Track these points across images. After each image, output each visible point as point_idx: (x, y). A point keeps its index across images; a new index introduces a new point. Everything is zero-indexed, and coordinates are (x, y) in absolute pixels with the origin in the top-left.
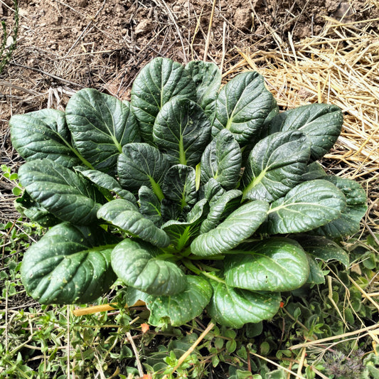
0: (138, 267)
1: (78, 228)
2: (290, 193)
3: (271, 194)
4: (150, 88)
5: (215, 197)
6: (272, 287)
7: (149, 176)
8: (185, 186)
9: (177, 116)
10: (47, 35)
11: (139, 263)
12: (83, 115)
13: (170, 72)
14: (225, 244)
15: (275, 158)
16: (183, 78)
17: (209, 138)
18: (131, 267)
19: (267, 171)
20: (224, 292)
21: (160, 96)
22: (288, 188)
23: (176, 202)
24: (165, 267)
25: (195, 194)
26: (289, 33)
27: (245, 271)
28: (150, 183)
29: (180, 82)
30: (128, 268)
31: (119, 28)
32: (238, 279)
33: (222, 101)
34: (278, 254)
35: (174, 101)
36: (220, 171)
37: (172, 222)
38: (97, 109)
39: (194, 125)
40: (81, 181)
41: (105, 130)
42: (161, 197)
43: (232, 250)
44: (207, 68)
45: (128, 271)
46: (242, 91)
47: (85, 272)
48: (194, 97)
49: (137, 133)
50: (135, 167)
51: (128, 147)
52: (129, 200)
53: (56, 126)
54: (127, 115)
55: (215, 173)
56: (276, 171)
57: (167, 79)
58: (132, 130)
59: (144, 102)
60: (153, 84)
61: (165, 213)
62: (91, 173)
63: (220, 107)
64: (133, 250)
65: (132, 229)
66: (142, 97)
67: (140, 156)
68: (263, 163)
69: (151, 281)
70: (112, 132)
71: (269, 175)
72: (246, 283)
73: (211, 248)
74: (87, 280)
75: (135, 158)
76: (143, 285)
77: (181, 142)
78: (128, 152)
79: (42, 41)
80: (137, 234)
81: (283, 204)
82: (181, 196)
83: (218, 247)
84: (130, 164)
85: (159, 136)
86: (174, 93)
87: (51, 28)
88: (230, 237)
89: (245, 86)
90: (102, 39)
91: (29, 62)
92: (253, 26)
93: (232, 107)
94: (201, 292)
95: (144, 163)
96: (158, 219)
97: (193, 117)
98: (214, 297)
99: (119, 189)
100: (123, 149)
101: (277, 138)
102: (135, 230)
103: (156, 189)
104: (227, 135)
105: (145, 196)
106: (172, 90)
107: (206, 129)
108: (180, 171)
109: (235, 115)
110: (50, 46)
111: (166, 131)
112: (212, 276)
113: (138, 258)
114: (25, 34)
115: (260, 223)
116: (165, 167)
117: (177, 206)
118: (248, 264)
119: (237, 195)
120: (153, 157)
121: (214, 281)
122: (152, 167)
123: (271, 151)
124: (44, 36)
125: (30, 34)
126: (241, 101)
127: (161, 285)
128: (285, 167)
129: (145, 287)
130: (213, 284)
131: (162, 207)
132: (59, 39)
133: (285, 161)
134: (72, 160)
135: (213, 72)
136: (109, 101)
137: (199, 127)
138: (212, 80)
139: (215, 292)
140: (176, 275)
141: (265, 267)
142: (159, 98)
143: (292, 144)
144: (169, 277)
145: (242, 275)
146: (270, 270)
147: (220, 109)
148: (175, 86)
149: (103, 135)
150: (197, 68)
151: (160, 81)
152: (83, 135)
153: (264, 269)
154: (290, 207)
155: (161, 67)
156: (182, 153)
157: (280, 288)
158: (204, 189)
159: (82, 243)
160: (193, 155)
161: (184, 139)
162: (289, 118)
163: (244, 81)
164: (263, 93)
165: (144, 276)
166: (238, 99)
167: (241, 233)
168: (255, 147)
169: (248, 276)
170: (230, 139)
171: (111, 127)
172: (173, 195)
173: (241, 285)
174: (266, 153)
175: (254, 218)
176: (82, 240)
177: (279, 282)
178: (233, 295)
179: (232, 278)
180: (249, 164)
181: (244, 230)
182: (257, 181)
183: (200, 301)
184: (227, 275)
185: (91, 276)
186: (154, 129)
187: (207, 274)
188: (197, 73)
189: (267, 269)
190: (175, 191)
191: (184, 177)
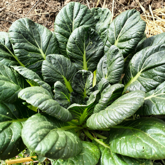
0: (40, 135)
1: (7, 105)
2: (159, 87)
3: (145, 87)
4: (66, 20)
5: (105, 90)
6: (148, 156)
7: (63, 77)
8: (86, 84)
9: (82, 37)
10: (18, 6)
11: (41, 132)
12: (20, 32)
13: (79, 10)
14: (111, 121)
15: (148, 63)
16: (87, 15)
17: (102, 53)
18: (34, 135)
19: (142, 72)
20: (109, 155)
21: (72, 25)
22: (157, 83)
23: (80, 94)
24: (63, 136)
25: (92, 89)
26: (149, 5)
27: (126, 142)
28: (64, 81)
29: (85, 17)
30: (32, 135)
31: (55, 2)
32: (120, 147)
33: (111, 29)
34: (151, 130)
35: (80, 28)
36: (109, 73)
37: (75, 105)
38: (31, 30)
39: (93, 44)
40: (14, 74)
41: (35, 44)
42: (71, 90)
43: (116, 125)
44: (103, 12)
45: (32, 138)
46: (125, 21)
47: (5, 137)
48: (94, 27)
49: (56, 49)
50: (53, 69)
51: (50, 57)
52: (45, 88)
53: (4, 41)
54: (51, 36)
55: (105, 76)
56: (149, 71)
57: (77, 14)
58: (53, 46)
59: (61, 29)
60: (68, 17)
61: (73, 100)
62: (19, 68)
63: (111, 33)
64: (39, 121)
65: (40, 106)
66: (61, 26)
67: (57, 62)
68: (139, 67)
69: (49, 147)
70: (40, 46)
71: (143, 74)
72: (126, 151)
73: (100, 124)
74: (5, 143)
75: (54, 64)
76: (42, 151)
77: (84, 55)
78: (49, 59)
79: (14, 9)
80: (45, 110)
81: (154, 94)
82: (83, 91)
83: (106, 123)
84: (50, 67)
85: (71, 50)
86: (81, 24)
87: (20, 3)
88: (116, 116)
89: (127, 18)
90: (46, 8)
91: (6, 19)
92: (129, 2)
93: (118, 32)
94: (92, 154)
95: (60, 67)
96: (67, 103)
97: (93, 40)
98: (101, 158)
99: (38, 80)
100: (47, 57)
101: (150, 49)
102: (43, 107)
103: (68, 85)
104: (115, 49)
105: (58, 88)
106: (80, 22)
107: (101, 47)
108: (83, 74)
109: (120, 37)
110: (18, 12)
111: (75, 47)
112: (101, 142)
113: (42, 128)
114: (7, 6)
115: (140, 106)
116: (73, 71)
117: (81, 97)
118: (128, 137)
119: (121, 87)
120: (66, 64)
121: (102, 146)
122: (65, 71)
123: (145, 58)
124: (16, 6)
125: (9, 6)
126: (124, 28)
127: (58, 150)
128: (156, 68)
129: (44, 152)
130: (101, 149)
131: (71, 96)
132: (24, 8)
133: (157, 64)
134: (12, 62)
135: (107, 13)
136: (39, 28)
137: (96, 46)
138: (106, 18)
139: (102, 154)
140: (72, 143)
141: (142, 140)
142: (71, 27)
143: (161, 53)
144: (66, 144)
145: (123, 145)
146: (146, 143)
147: (110, 34)
148: (82, 19)
149: (33, 47)
150: (97, 12)
151: (72, 16)
152: (19, 45)
153: (141, 141)
154: (160, 96)
155: (73, 7)
156: (85, 63)
157: (154, 157)
158: (98, 86)
159: (8, 115)
160: (92, 65)
161: (86, 54)
162: (156, 39)
163: (127, 15)
164: (139, 22)
165: (44, 143)
166: (122, 27)
167: (124, 113)
168: (134, 57)
169: (128, 146)
170: (116, 52)
171: (39, 43)
172: (78, 90)
173: (122, 152)
174: (141, 60)
175: (135, 102)
176: (8, 113)
177: (153, 152)
178: (116, 158)
179: (115, 146)
180: (129, 68)
181: (127, 111)
182: (134, 80)
183: (91, 162)
184: (112, 143)
185: (9, 140)
186: (67, 46)
187: (97, 140)
188: (97, 15)
189: (144, 141)
190: (80, 87)
191: (86, 78)
